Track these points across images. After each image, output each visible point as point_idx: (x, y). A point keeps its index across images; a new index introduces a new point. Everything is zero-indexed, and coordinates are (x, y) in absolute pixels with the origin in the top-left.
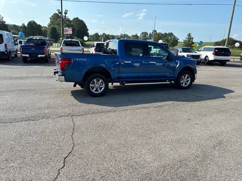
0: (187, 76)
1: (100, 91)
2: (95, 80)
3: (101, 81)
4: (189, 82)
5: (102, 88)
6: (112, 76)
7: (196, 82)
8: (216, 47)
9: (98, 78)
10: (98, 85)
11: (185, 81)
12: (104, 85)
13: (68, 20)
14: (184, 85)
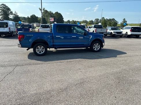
0: (97, 44)
1: (42, 53)
2: (39, 47)
4: (99, 48)
5: (43, 51)
6: (49, 45)
7: (104, 47)
8: (132, 26)
9: (41, 45)
10: (40, 49)
11: (96, 47)
12: (44, 49)
13: (52, 13)
14: (95, 50)
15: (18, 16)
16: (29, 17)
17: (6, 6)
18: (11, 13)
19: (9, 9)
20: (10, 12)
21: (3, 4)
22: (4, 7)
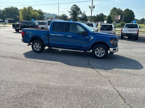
1: (38, 50)
3: (39, 44)
4: (104, 54)
9: (37, 42)
10: (37, 46)
11: (100, 52)
12: (40, 47)
13: (121, 11)
14: (98, 55)
15: (86, 15)
16: (96, 16)
17: (77, 6)
18: (81, 12)
19: (79, 9)
20: (79, 12)
21: (75, 5)
22: (75, 8)
